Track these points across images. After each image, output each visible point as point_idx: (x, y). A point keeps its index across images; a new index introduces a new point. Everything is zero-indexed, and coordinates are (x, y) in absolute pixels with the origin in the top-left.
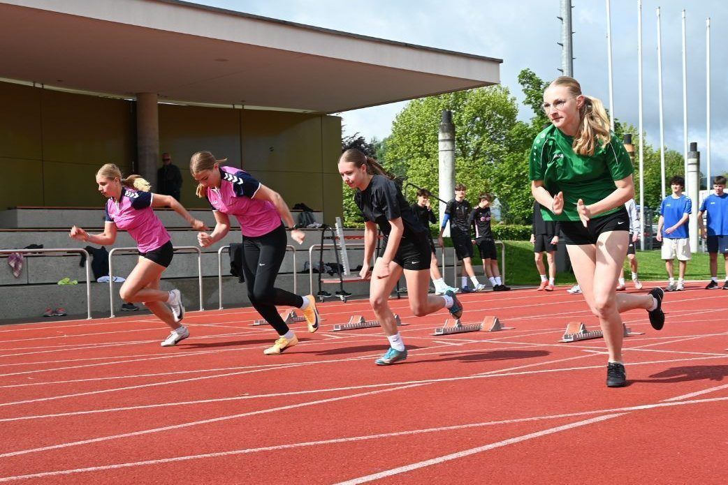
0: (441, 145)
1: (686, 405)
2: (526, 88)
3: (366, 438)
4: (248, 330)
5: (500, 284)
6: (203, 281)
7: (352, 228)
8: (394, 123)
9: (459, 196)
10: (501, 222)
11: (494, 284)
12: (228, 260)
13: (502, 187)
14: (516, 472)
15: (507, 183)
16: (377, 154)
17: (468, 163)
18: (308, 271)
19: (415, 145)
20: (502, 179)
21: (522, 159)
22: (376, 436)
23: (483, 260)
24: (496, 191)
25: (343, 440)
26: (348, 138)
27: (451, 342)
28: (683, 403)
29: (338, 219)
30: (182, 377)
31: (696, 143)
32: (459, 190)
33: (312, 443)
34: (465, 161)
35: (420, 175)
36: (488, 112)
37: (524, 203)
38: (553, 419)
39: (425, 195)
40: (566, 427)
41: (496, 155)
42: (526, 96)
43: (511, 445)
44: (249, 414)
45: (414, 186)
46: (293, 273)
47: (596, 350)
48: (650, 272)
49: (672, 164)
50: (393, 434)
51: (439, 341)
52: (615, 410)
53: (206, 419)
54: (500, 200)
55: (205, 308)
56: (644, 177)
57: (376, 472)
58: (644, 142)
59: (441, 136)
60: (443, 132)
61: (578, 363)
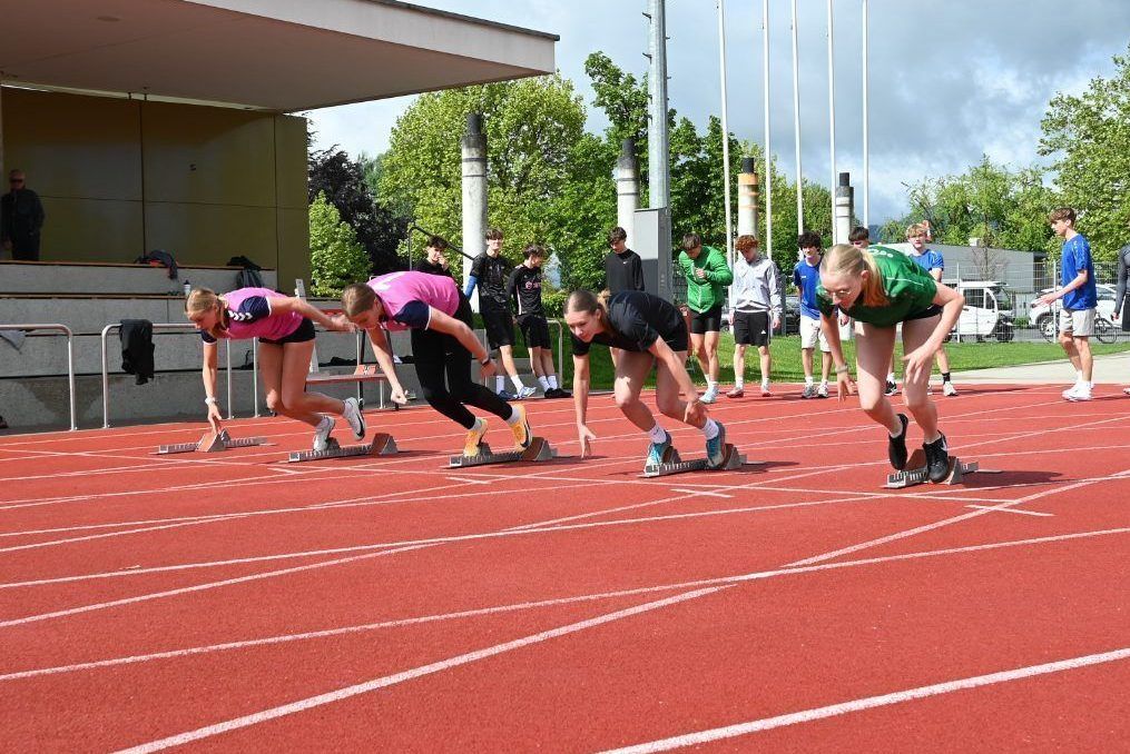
0: (466, 168)
1: (819, 571)
2: (597, 81)
3: (326, 633)
4: (148, 462)
5: (555, 387)
6: (75, 382)
7: (325, 297)
8: (394, 131)
9: (492, 248)
10: (562, 291)
11: (547, 387)
12: (117, 348)
13: (562, 235)
14: (558, 682)
15: (568, 230)
16: (367, 180)
17: (509, 197)
18: (251, 367)
19: (426, 166)
20: (561, 223)
21: (591, 192)
22: (343, 630)
23: (530, 350)
24: (552, 241)
25: (289, 638)
26: (321, 153)
27: (475, 478)
28: (815, 568)
29: (299, 283)
30: (32, 539)
31: (848, 174)
32: (494, 237)
33: (239, 644)
34: (505, 194)
35: (435, 214)
36: (540, 118)
37: (595, 261)
38: (620, 598)
39: (437, 246)
40: (639, 609)
41: (552, 185)
42: (596, 94)
43: (552, 640)
44: (138, 599)
45: (426, 233)
46: (226, 369)
47: (693, 489)
48: (783, 369)
49: (815, 206)
50: (370, 627)
51: (455, 477)
52: (713, 581)
53: (65, 609)
54: (560, 257)
55: (80, 425)
56: (773, 224)
57: (338, 688)
58: (773, 170)
59: (465, 154)
60: (469, 147)
61: (663, 509)
